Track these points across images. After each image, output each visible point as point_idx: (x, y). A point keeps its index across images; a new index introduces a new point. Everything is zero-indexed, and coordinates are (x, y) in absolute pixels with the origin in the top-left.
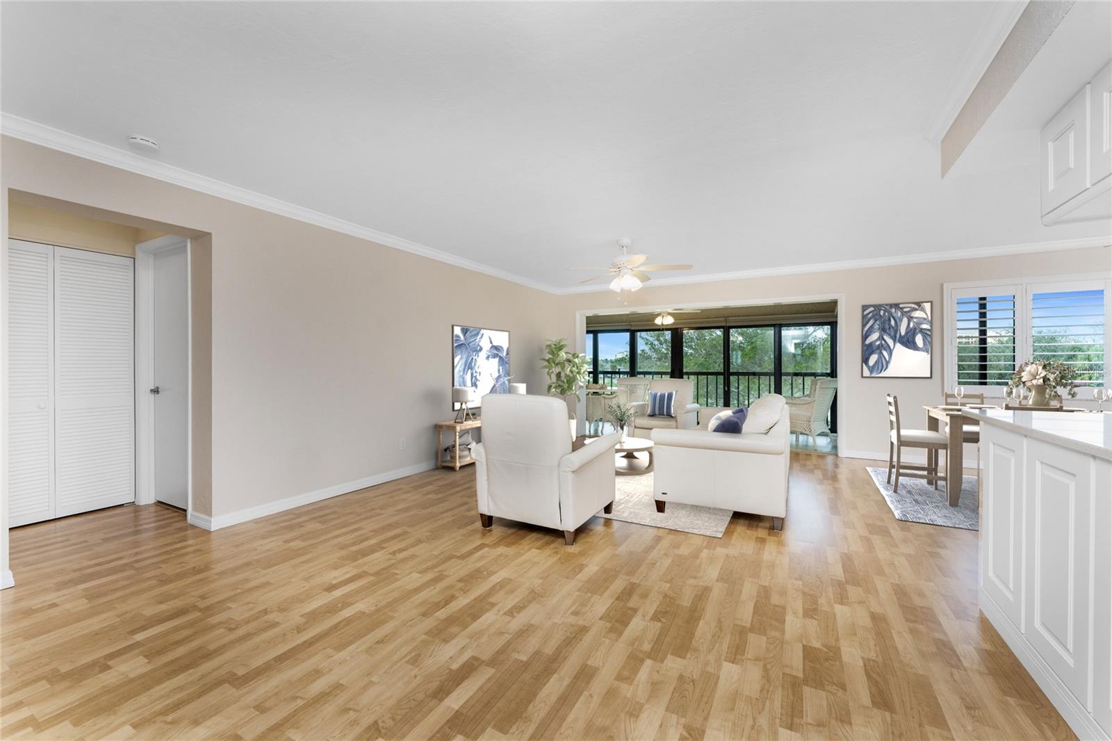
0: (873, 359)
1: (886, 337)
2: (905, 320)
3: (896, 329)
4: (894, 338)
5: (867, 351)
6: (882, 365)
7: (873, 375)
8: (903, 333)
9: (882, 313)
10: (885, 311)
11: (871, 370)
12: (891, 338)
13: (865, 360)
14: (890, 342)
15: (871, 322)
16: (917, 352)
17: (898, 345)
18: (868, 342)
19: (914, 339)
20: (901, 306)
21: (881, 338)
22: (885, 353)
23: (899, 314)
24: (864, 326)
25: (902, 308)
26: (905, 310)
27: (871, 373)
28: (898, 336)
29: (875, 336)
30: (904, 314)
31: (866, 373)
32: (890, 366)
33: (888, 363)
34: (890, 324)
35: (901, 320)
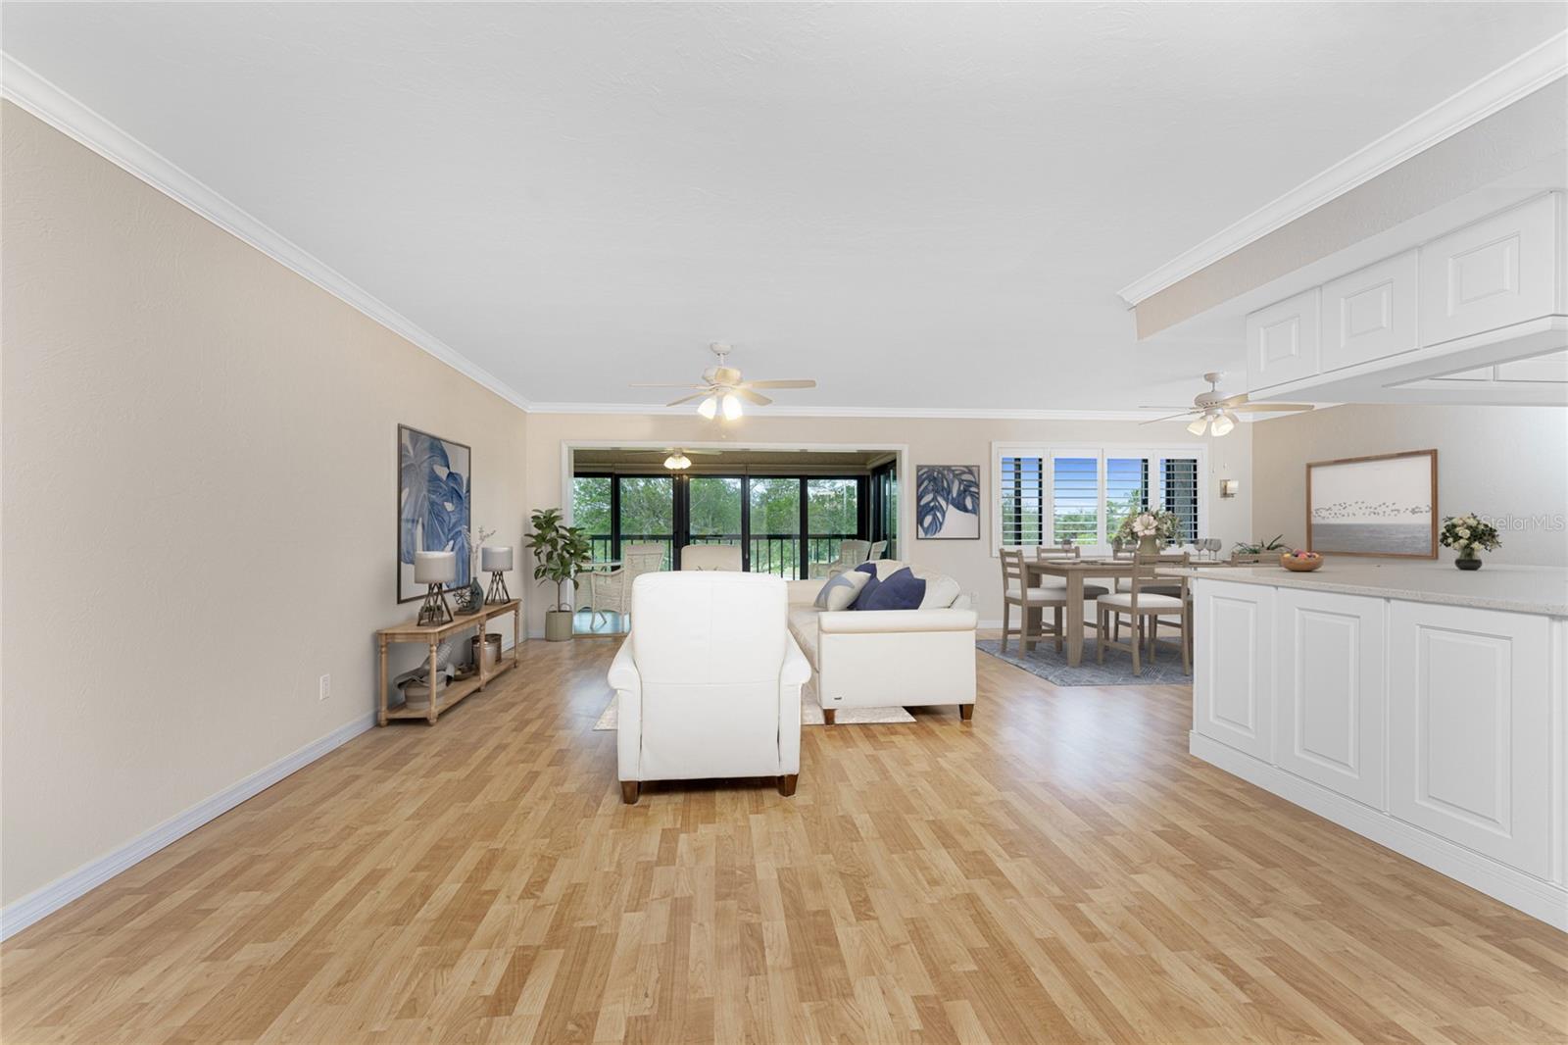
0: (928, 520)
1: (940, 499)
2: (956, 483)
3: (949, 492)
4: (947, 500)
5: (922, 512)
6: (936, 525)
7: (928, 537)
8: (955, 495)
9: (936, 474)
10: (938, 473)
11: (926, 531)
12: (944, 499)
13: (920, 521)
14: (943, 503)
15: (926, 483)
16: (967, 514)
17: (951, 507)
18: (923, 503)
19: (964, 501)
20: (953, 468)
21: (934, 499)
22: (938, 514)
23: (951, 475)
24: (919, 486)
25: (953, 471)
26: (957, 472)
27: (926, 534)
28: (950, 497)
29: (928, 498)
30: (955, 476)
31: (922, 534)
32: (944, 527)
33: (941, 524)
34: (943, 486)
35: (953, 482)
